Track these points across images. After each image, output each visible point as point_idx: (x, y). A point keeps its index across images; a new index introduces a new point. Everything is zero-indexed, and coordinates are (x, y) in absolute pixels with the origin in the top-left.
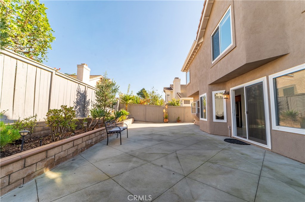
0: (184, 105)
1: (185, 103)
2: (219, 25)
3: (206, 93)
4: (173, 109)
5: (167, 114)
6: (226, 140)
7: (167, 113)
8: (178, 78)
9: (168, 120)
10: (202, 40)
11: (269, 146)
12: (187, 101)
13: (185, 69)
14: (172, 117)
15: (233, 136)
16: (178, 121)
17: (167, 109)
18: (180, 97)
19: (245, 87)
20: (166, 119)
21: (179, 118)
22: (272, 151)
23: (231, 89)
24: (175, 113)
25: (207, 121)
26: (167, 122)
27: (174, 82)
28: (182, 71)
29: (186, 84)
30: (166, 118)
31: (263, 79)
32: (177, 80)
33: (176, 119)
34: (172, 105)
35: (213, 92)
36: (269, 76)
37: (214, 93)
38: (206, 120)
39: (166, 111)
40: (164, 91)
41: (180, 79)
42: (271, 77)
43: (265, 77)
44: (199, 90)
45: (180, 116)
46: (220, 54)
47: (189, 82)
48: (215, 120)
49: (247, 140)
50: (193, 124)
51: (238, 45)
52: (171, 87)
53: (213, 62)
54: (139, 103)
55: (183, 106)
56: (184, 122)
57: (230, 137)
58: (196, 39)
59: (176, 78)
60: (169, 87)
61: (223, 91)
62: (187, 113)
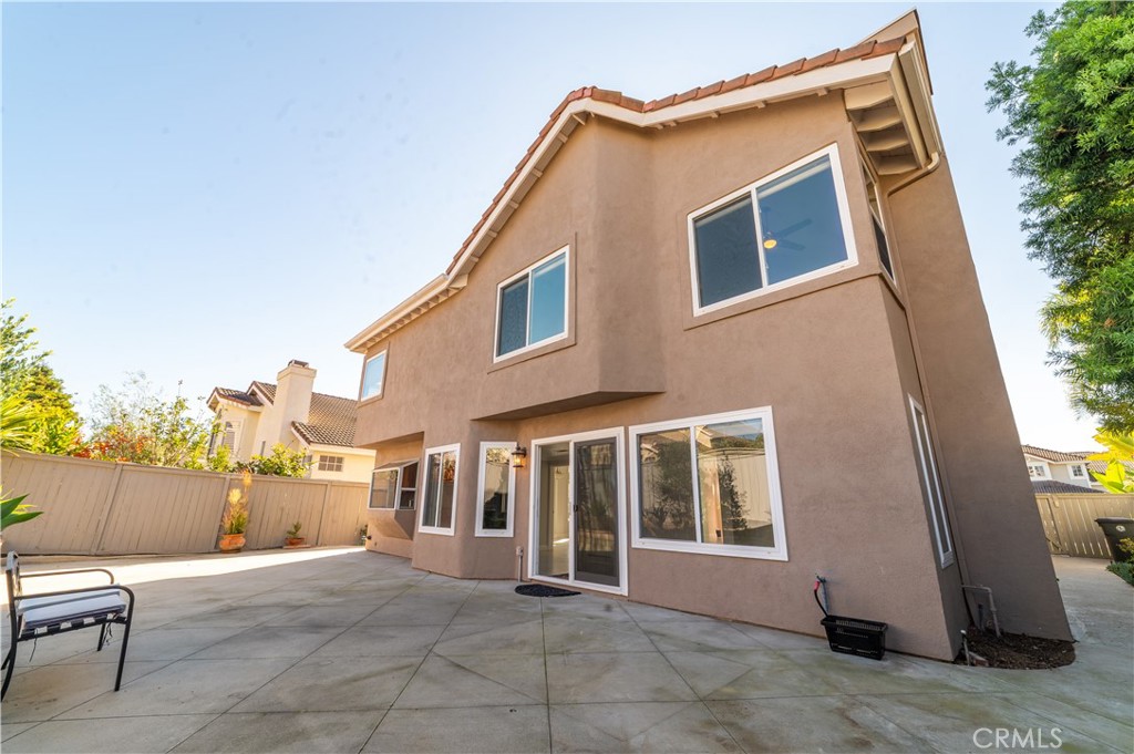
0: (317, 474)
1: (322, 467)
2: (529, 270)
3: (459, 444)
4: (274, 488)
5: (246, 514)
6: (519, 590)
7: (243, 506)
8: (303, 364)
9: (241, 541)
10: (462, 283)
11: (623, 589)
12: (332, 459)
13: (368, 345)
14: (264, 527)
15: (530, 576)
16: (292, 544)
17: (250, 487)
18: (309, 442)
19: (575, 444)
20: (233, 536)
21: (297, 527)
22: (629, 600)
23: (535, 442)
24: (282, 509)
25: (452, 534)
26: (237, 551)
27: (281, 376)
28: (348, 347)
29: (356, 398)
30: (237, 530)
31: (616, 432)
32: (299, 369)
33: (280, 534)
34: (270, 470)
35: (482, 443)
36: (630, 428)
37: (485, 446)
38: (450, 532)
39: (242, 497)
40: (213, 407)
41: (315, 371)
42: (635, 430)
43: (622, 428)
44: (423, 427)
45: (301, 521)
46: (524, 345)
47: (374, 391)
48: (480, 532)
49: (571, 582)
50: (363, 549)
51: (580, 342)
52: (253, 394)
53: (497, 360)
54: (69, 454)
55: (313, 477)
56: (316, 544)
57: (521, 580)
58: (448, 274)
59: (296, 362)
60: (244, 388)
61: (513, 446)
62: (335, 507)
